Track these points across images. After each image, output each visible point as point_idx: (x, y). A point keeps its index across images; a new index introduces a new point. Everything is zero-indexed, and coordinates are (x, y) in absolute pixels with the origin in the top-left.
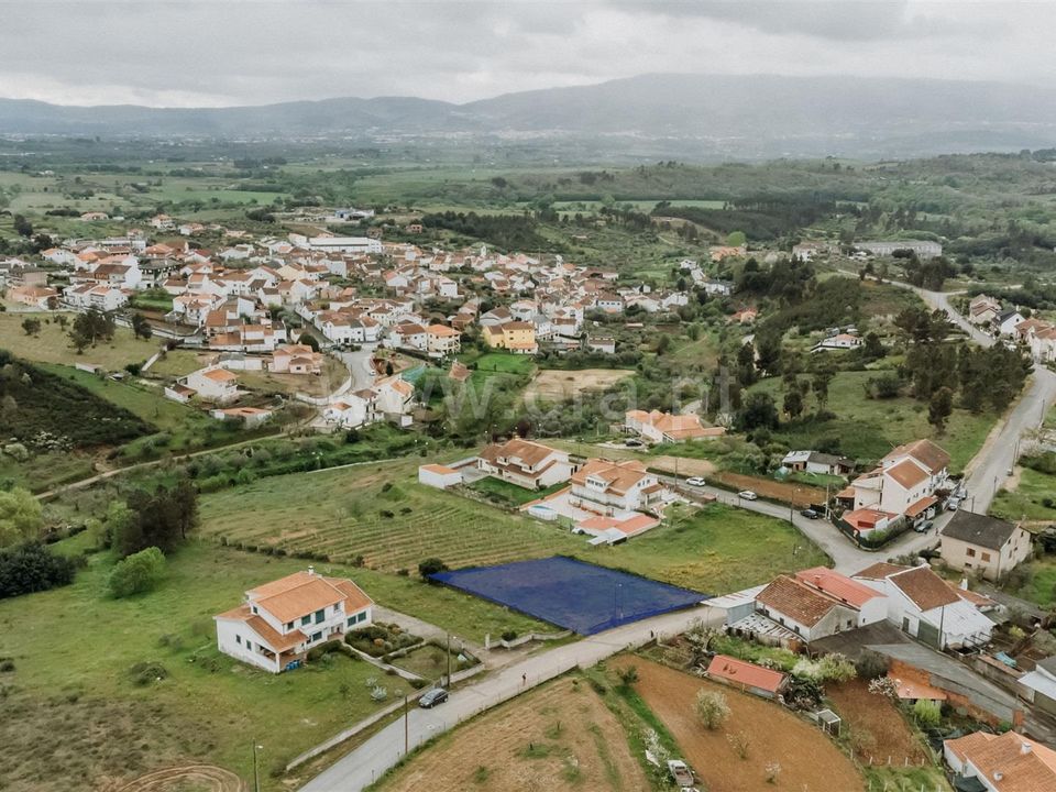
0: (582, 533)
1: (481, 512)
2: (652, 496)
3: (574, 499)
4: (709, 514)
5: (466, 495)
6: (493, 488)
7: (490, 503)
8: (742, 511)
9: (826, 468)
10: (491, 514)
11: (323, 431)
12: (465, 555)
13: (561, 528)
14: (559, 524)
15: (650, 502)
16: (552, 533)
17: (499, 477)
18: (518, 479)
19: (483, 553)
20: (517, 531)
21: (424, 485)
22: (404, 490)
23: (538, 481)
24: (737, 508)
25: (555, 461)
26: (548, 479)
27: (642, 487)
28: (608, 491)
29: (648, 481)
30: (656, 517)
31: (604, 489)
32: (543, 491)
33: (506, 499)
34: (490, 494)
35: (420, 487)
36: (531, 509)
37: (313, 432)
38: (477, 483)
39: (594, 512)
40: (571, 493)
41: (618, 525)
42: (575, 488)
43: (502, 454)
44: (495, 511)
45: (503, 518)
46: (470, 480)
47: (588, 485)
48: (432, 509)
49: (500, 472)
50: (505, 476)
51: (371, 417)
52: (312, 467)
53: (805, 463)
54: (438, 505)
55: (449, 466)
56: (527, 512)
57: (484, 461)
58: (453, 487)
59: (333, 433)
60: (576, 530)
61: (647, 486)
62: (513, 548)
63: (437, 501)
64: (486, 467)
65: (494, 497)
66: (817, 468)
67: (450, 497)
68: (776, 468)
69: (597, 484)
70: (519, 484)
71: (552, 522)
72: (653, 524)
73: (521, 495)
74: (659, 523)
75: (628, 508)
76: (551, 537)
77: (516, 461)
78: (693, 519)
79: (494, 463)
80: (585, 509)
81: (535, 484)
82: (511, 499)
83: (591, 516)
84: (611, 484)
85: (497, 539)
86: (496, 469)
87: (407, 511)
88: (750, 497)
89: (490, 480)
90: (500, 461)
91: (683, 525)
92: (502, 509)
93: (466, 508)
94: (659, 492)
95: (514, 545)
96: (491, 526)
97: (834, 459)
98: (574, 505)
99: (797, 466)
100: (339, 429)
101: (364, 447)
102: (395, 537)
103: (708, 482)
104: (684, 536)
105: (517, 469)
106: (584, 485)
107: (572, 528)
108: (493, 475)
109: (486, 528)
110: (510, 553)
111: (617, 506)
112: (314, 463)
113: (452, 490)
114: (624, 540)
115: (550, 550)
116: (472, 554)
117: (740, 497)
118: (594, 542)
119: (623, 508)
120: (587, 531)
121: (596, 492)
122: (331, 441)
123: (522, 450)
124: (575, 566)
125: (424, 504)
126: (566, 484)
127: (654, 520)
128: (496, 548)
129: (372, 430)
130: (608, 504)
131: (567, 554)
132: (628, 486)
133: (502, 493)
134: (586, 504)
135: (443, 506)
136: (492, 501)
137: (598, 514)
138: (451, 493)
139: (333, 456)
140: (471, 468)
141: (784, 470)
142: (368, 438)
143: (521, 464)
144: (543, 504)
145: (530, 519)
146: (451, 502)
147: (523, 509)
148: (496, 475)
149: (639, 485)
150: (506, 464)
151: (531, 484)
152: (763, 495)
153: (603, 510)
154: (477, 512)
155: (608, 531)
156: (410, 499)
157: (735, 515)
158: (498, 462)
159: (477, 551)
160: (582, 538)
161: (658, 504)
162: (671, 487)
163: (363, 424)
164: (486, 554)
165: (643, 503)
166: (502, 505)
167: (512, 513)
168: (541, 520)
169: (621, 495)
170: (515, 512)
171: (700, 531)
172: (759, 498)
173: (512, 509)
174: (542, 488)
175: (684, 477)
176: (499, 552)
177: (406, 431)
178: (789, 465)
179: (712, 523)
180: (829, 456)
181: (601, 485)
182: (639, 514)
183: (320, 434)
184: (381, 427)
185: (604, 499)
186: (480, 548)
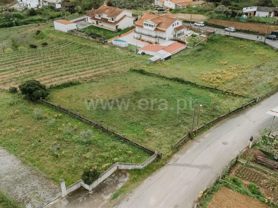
0: (143, 54)
1: (86, 44)
2: (179, 32)
3: (136, 35)
4: (212, 40)
5: (79, 35)
6: (93, 31)
7: (91, 39)
8: (232, 38)
9: (267, 14)
10: (92, 44)
11: (18, 10)
12: (69, 72)
13: (131, 51)
14: (130, 49)
15: (179, 35)
16: (126, 54)
17: (97, 26)
18: (106, 26)
19: (83, 69)
20: (106, 54)
21: (57, 31)
22: (46, 34)
23: (117, 27)
24: (228, 36)
25: (125, 16)
26: (122, 25)
27: (175, 27)
28: (156, 29)
29: (178, 23)
30: (184, 43)
31: (154, 28)
32: (120, 32)
33: (100, 36)
34: (91, 34)
35: (54, 32)
36: (113, 41)
37: (13, 10)
38: (85, 29)
39: (148, 42)
40: (135, 32)
41: (164, 48)
42: (137, 29)
43: (97, 13)
44: (94, 43)
45: (98, 47)
46: (81, 28)
47: (145, 27)
48: (60, 43)
49: (97, 23)
50: (100, 25)
51: (41, 4)
52: (11, 25)
53: (255, 12)
54: (63, 41)
55: (71, 21)
56: (112, 43)
57: (89, 18)
58: (72, 31)
59: (23, 11)
60: (140, 52)
61: (177, 26)
62: (102, 65)
63: (63, 38)
64: (90, 21)
65: (93, 36)
66: (262, 14)
67: (71, 36)
68: (240, 15)
69: (150, 25)
70: (107, 29)
71: (126, 48)
72: (183, 47)
73: (108, 34)
74: (186, 46)
75: (167, 39)
76: (126, 57)
77: (105, 16)
78: (206, 43)
79: (94, 18)
80: (143, 41)
81: (115, 28)
82: (103, 36)
83: (147, 44)
84: (158, 25)
85: (93, 59)
86: (95, 21)
87: (45, 44)
88: (232, 30)
89: (92, 27)
90: (97, 17)
91: (200, 47)
92: (98, 42)
93: (78, 41)
94: (182, 30)
95: (103, 63)
96: (91, 52)
97: (271, 9)
98: (137, 38)
99: (250, 14)
100: (26, 9)
101: (38, 17)
102: (30, 60)
103: (206, 24)
104: (202, 53)
105: (106, 21)
106: (142, 27)
107: (137, 51)
108: (94, 25)
109: (88, 52)
110: (100, 69)
111: (161, 38)
112: (12, 23)
113: (71, 32)
114: (169, 57)
115: (126, 65)
116: (73, 71)
117: (226, 30)
118: (153, 59)
119: (165, 39)
120: (147, 52)
121: (149, 30)
122: (21, 14)
123: (108, 10)
124: (145, 77)
125: (56, 41)
126: (133, 28)
127: (183, 44)
128: (92, 65)
129: (42, 10)
130: (156, 37)
131: (137, 68)
132: (168, 26)
133: (98, 33)
134: (144, 37)
135: (66, 41)
136: (93, 37)
137: (150, 43)
138: (71, 34)
139: (22, 21)
140: (83, 22)
141: (244, 16)
142: (40, 13)
143: (107, 18)
144: (120, 38)
145: (114, 47)
146: (70, 39)
147: (109, 41)
148: (95, 25)
149: (173, 25)
150: (100, 18)
151: (113, 28)
152: (239, 29)
153: (153, 40)
154: (84, 44)
155: (159, 52)
156: (48, 38)
157: (227, 40)
158: (96, 17)
159: (78, 68)
160: (144, 57)
161: (183, 36)
162: (188, 27)
163: (38, 7)
164: (84, 70)
165: (175, 36)
166: (98, 39)
167: (103, 44)
168: (119, 47)
169: (164, 31)
170: (105, 43)
171: (210, 50)
172: (237, 31)
173: (103, 42)
174: (119, 30)
175: (193, 23)
176: (93, 69)
177: (58, 10)
178: (246, 14)
179: (216, 45)
180: (268, 8)
181: (152, 26)
182: (174, 42)
183: (16, 11)
184: (47, 9)
185: (154, 34)
186: (80, 66)
